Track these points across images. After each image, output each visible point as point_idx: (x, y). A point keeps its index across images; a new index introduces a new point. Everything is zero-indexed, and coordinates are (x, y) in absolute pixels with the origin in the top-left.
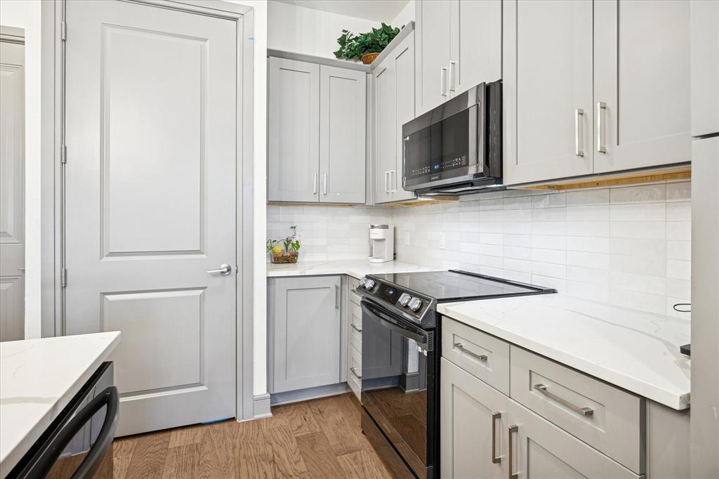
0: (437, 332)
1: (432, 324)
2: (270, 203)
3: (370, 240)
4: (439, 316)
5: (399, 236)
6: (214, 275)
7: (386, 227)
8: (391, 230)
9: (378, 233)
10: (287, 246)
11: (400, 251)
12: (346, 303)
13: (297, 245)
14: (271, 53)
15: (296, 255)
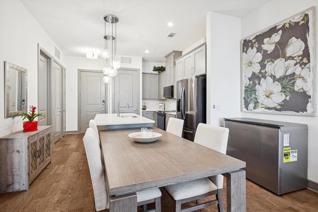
0: (165, 116)
1: (164, 114)
2: (143, 99)
3: (160, 106)
4: (165, 114)
5: (165, 105)
6: (135, 111)
7: (162, 103)
8: (163, 104)
9: (161, 105)
10: (144, 107)
11: (165, 108)
12: (155, 116)
13: (146, 107)
14: (143, 73)
15: (146, 108)
